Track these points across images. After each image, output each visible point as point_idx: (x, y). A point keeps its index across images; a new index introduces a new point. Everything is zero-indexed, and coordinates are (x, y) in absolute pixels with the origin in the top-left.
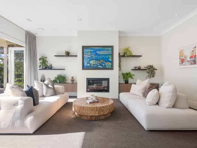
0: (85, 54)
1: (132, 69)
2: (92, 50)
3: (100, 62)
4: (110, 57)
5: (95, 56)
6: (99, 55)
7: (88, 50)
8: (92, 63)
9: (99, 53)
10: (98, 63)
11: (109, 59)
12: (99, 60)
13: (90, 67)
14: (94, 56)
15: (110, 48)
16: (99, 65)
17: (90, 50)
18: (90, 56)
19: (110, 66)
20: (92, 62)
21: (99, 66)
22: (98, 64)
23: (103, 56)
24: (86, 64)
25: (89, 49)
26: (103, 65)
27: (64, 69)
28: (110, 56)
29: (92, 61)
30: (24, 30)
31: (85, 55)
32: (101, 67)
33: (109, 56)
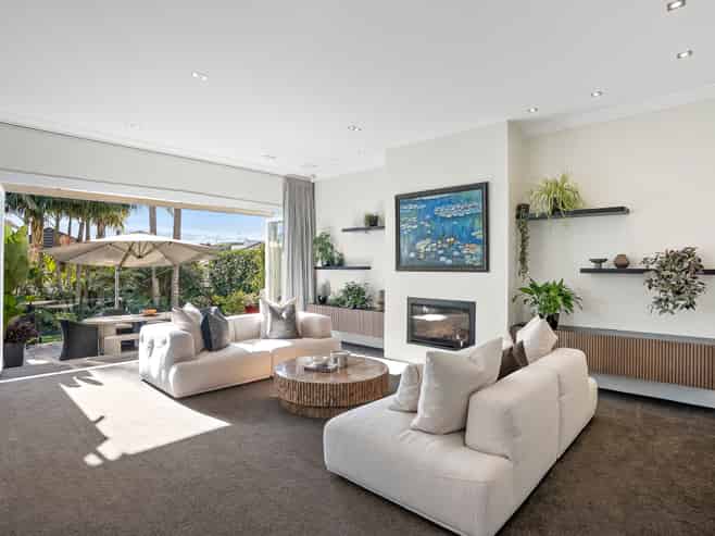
0: (402, 219)
1: (584, 267)
2: (423, 206)
3: (445, 246)
4: (478, 224)
5: (429, 223)
6: (444, 219)
7: (411, 207)
8: (422, 248)
9: (442, 211)
10: (441, 249)
11: (473, 234)
12: (442, 238)
13: (417, 263)
14: (427, 225)
15: (478, 193)
16: (442, 255)
17: (416, 206)
18: (415, 227)
19: (479, 258)
20: (421, 246)
21: (442, 259)
22: (441, 252)
23: (455, 223)
24: (404, 253)
25: (414, 203)
26: (456, 253)
27: (369, 268)
28: (477, 221)
29: (423, 242)
30: (279, 176)
31: (404, 223)
32: (449, 262)
33: (473, 223)
